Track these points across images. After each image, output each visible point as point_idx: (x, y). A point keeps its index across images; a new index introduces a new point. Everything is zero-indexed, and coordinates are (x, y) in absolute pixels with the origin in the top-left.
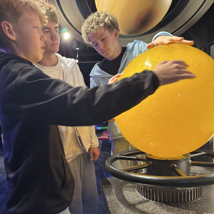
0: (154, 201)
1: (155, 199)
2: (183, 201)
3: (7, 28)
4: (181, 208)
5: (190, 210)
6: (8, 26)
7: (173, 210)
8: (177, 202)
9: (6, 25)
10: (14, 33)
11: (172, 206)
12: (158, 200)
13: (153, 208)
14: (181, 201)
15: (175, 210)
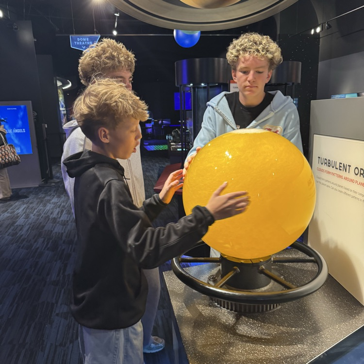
0: (229, 310)
1: (230, 308)
2: (260, 311)
3: (103, 133)
4: (257, 320)
5: (265, 323)
6: (104, 131)
7: (247, 323)
8: (254, 312)
9: (102, 131)
10: (108, 137)
11: (247, 317)
12: (234, 309)
13: (226, 320)
14: (258, 311)
15: (250, 323)
